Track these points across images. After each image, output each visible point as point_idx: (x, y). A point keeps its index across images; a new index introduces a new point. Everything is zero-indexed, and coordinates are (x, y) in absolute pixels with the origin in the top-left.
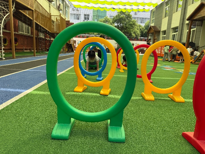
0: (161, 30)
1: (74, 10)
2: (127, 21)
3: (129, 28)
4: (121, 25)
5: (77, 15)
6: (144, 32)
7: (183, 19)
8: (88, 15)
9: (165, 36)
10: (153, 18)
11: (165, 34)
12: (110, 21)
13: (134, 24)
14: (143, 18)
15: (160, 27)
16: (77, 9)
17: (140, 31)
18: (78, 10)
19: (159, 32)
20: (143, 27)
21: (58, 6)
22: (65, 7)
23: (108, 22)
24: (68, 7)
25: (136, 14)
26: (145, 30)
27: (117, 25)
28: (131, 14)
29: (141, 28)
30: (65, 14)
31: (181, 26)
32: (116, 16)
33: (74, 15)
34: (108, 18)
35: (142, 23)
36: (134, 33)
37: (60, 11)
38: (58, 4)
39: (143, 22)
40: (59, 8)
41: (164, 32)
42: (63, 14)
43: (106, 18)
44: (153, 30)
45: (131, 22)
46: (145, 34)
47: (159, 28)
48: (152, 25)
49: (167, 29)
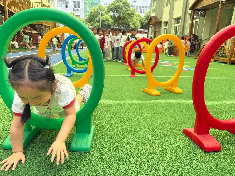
0: (163, 21)
2: (124, 10)
3: (127, 19)
4: (117, 15)
5: (65, 1)
6: (144, 23)
7: (186, 9)
8: (79, 2)
9: (167, 28)
10: (153, 6)
11: (166, 26)
13: (132, 14)
14: (143, 7)
15: (161, 17)
17: (139, 22)
19: (160, 23)
20: (143, 17)
23: (103, 11)
25: (135, 2)
26: (145, 21)
27: (113, 15)
28: (128, 1)
29: (140, 18)
31: (183, 16)
32: (112, 4)
33: (61, 2)
34: (102, 6)
36: (133, 24)
39: (144, 11)
41: (166, 23)
43: (100, 6)
44: (154, 20)
45: (129, 11)
46: (145, 25)
47: (160, 19)
48: (153, 15)
49: (169, 20)
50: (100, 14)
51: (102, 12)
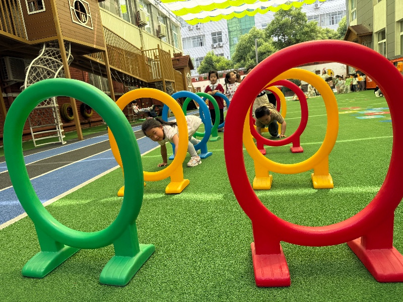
0: (375, 31)
1: (192, 30)
2: (297, 27)
4: (285, 39)
5: (199, 37)
8: (220, 33)
9: (385, 42)
10: (352, 8)
11: (383, 38)
12: (261, 35)
13: (313, 31)
14: (334, 14)
15: (371, 25)
16: (197, 26)
18: (199, 27)
19: (370, 35)
20: (335, 31)
21: (157, 30)
22: (171, 30)
23: (259, 38)
24: (177, 27)
25: (317, 8)
27: (277, 40)
28: (303, 11)
29: (330, 35)
30: (173, 42)
32: (273, 23)
33: (193, 39)
34: (256, 30)
35: (333, 24)
37: (163, 39)
38: (156, 27)
39: (337, 21)
40: (158, 35)
41: (382, 33)
42: (169, 43)
43: (254, 30)
44: (356, 33)
45: (305, 28)
47: (368, 27)
48: (354, 23)
49: (387, 25)
50: (254, 45)
51: (258, 40)
